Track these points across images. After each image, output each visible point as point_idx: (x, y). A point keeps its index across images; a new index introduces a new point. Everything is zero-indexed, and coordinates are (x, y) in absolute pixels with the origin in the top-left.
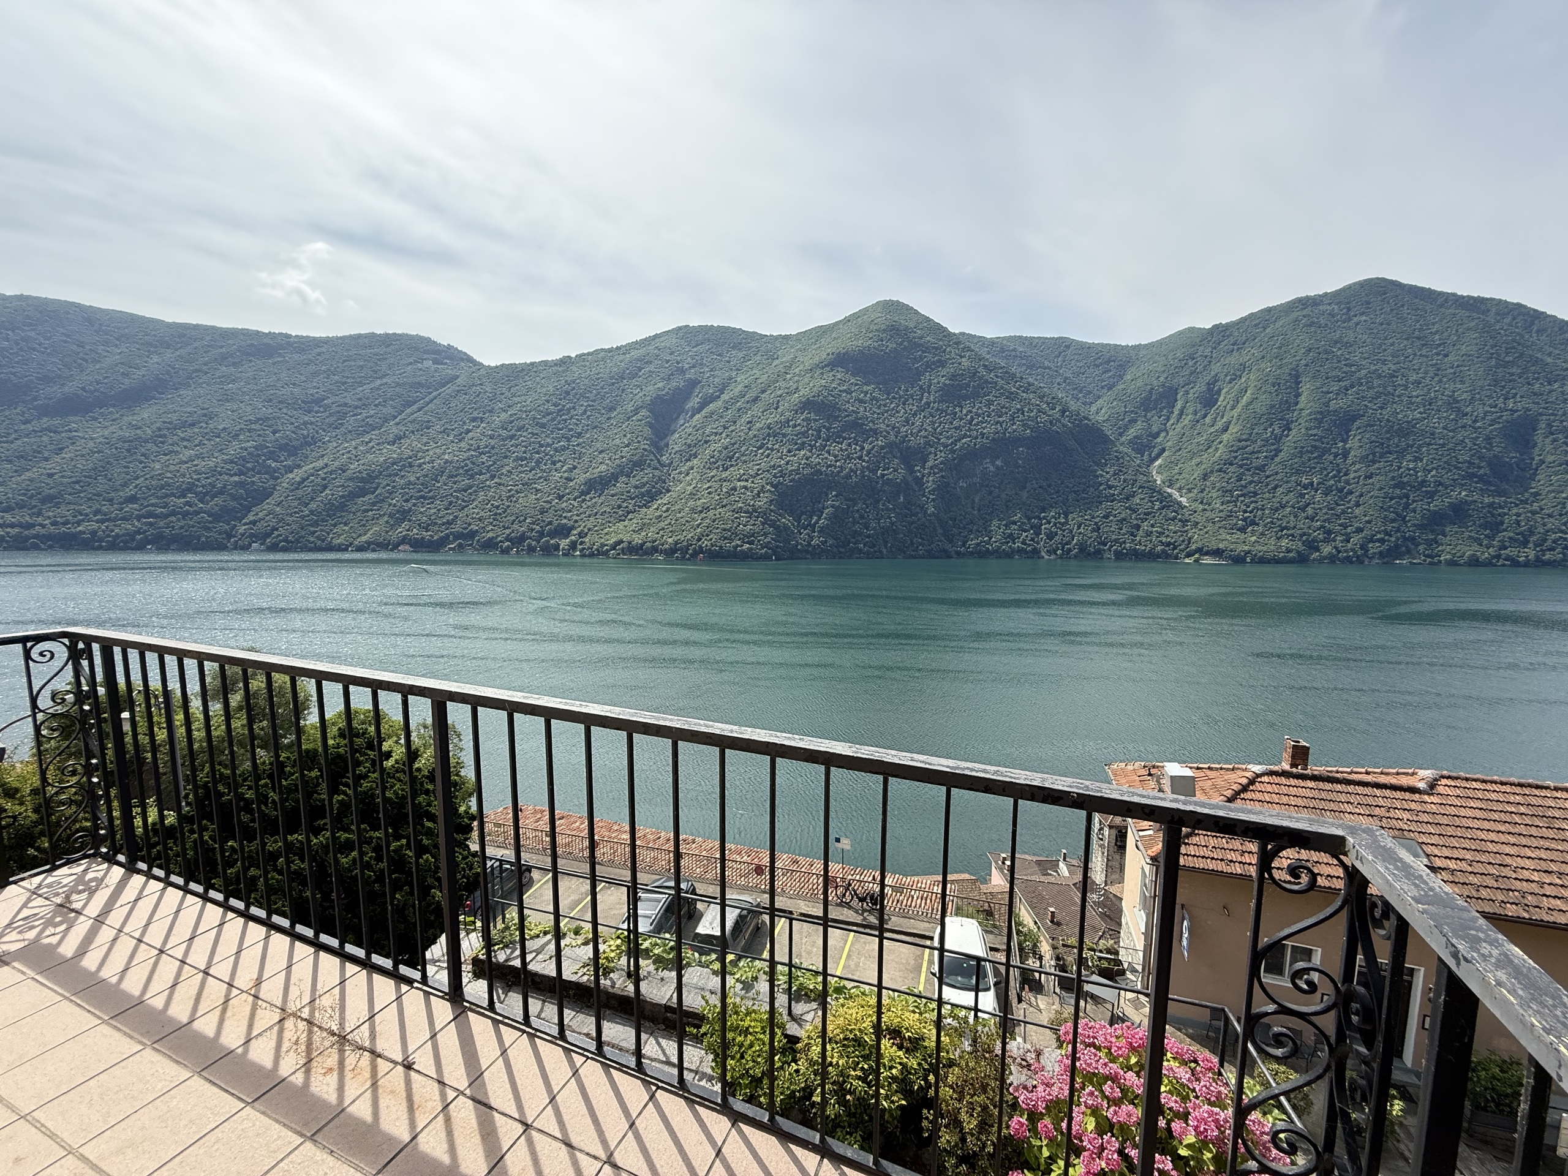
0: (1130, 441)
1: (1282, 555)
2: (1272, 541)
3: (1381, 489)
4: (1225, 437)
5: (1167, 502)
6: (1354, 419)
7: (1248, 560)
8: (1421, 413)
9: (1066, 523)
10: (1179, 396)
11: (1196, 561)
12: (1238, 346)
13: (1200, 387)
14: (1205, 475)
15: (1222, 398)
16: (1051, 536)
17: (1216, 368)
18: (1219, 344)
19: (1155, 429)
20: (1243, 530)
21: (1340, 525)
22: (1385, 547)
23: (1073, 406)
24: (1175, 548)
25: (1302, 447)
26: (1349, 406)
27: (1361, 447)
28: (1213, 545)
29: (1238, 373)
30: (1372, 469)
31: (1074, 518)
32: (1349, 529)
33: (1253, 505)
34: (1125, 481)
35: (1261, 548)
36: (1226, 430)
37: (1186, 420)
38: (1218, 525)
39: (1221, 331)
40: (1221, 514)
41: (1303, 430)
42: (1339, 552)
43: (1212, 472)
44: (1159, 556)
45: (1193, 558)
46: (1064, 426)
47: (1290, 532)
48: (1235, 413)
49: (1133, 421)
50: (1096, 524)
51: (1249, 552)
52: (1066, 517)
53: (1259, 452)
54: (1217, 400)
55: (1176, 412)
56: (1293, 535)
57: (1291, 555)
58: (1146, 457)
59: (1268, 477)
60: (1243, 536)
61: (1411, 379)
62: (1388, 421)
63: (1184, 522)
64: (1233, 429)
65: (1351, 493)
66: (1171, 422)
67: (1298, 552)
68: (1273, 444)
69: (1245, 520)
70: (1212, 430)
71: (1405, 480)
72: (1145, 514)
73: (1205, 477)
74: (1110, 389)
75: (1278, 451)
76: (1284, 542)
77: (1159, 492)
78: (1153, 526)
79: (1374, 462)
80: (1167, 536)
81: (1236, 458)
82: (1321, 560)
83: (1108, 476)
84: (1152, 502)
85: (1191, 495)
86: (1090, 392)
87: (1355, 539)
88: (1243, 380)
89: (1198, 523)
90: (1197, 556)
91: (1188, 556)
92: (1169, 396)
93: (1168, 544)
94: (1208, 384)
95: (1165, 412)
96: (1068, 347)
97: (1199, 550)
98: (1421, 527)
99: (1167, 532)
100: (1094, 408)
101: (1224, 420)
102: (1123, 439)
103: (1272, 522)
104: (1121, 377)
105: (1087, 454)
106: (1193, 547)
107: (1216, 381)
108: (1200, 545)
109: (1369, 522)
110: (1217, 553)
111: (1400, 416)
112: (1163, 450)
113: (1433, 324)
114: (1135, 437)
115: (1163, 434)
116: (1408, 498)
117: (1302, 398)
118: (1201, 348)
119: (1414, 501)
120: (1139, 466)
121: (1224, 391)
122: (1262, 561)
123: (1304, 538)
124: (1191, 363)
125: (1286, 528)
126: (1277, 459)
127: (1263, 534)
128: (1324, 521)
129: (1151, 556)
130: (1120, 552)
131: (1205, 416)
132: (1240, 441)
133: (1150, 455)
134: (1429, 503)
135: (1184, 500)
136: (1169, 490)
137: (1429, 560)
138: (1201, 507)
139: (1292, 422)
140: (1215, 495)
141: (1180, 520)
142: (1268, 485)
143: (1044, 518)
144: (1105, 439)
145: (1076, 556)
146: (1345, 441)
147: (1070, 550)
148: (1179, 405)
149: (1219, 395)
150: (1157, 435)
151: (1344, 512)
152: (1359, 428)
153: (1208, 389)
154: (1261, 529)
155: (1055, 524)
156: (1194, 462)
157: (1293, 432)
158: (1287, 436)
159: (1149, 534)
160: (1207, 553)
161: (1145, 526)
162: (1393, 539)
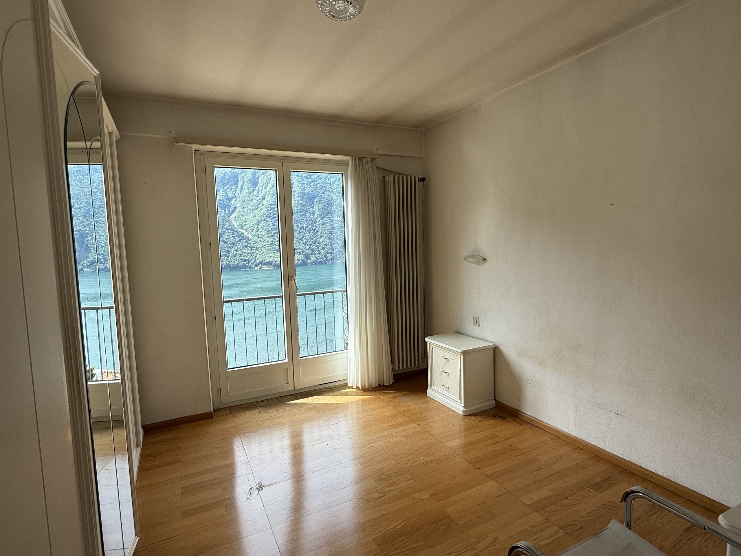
3: (328, 230)
4: (264, 202)
5: (242, 238)
6: (315, 197)
8: (337, 196)
10: (239, 179)
11: (260, 268)
13: (249, 175)
19: (230, 196)
21: (316, 246)
24: (249, 262)
28: (267, 260)
36: (264, 199)
37: (245, 192)
38: (267, 249)
40: (268, 243)
43: (261, 221)
44: (242, 268)
48: (267, 190)
54: (258, 182)
55: (239, 188)
56: (299, 252)
57: (300, 262)
63: (252, 248)
64: (268, 198)
66: (238, 192)
72: (232, 244)
73: (258, 223)
77: (237, 232)
81: (271, 213)
84: (234, 237)
85: (253, 233)
89: (258, 248)
91: (256, 266)
92: (235, 178)
93: (246, 260)
94: (252, 173)
95: (233, 187)
97: (261, 263)
99: (244, 254)
101: (263, 194)
108: (260, 260)
109: (326, 245)
110: (269, 263)
112: (236, 208)
115: (234, 199)
120: (224, 216)
123: (304, 253)
128: (310, 245)
129: (238, 268)
131: (253, 191)
132: (271, 205)
133: (229, 211)
135: (250, 236)
136: (242, 231)
138: (258, 239)
140: (264, 233)
146: (312, 207)
148: (240, 184)
150: (231, 200)
151: (317, 240)
153: (253, 177)
156: (252, 215)
159: (235, 255)
160: (265, 264)
161: (232, 251)
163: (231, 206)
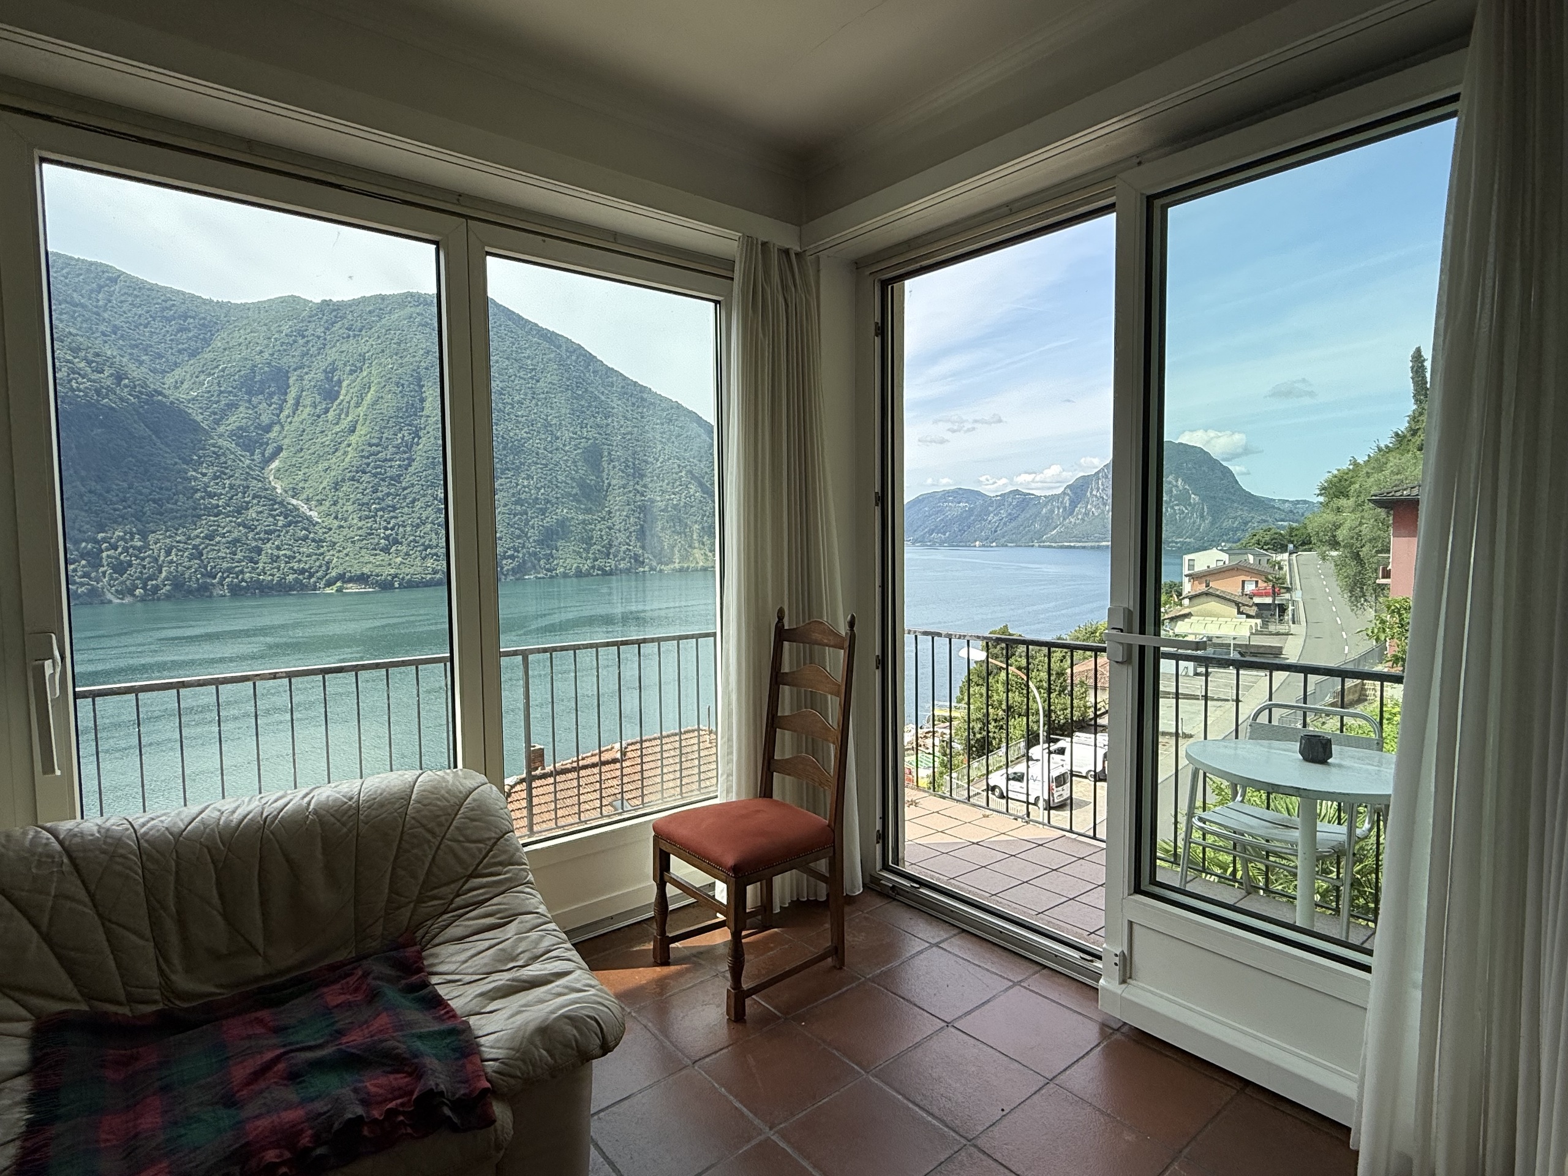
0: (232, 434)
1: (429, 577)
2: (418, 562)
4: (353, 439)
5: (293, 517)
7: (396, 584)
9: (146, 547)
10: (291, 381)
11: (339, 590)
12: (353, 333)
13: (315, 375)
14: (337, 484)
15: (343, 392)
16: (120, 568)
17: (332, 354)
18: (332, 324)
19: (265, 419)
20: (386, 550)
22: (515, 563)
23: (136, 372)
24: (311, 576)
28: (356, 570)
29: (359, 365)
31: (158, 541)
33: (393, 521)
34: (231, 487)
35: (407, 570)
36: (354, 431)
37: (305, 413)
38: (358, 545)
39: (331, 311)
40: (360, 532)
41: (432, 439)
43: (343, 480)
44: (292, 588)
45: (335, 588)
46: (122, 399)
47: (434, 551)
48: (361, 410)
49: (233, 406)
50: (195, 547)
51: (396, 576)
52: (144, 537)
53: (391, 460)
54: (338, 392)
55: (291, 402)
57: (438, 576)
58: (257, 457)
59: (405, 489)
60: (387, 557)
63: (319, 542)
64: (361, 430)
66: (286, 413)
68: (405, 452)
69: (387, 538)
70: (337, 429)
72: (266, 532)
73: (336, 486)
74: (193, 354)
75: (411, 460)
76: (429, 562)
77: (281, 503)
78: (278, 548)
80: (300, 561)
81: (368, 465)
83: (206, 479)
84: (274, 517)
85: (322, 508)
86: (160, 356)
88: (365, 373)
89: (335, 544)
90: (339, 584)
91: (329, 584)
92: (279, 379)
93: (302, 571)
94: (325, 371)
95: (275, 399)
96: (114, 280)
97: (341, 577)
99: (299, 557)
100: (169, 380)
101: (350, 418)
102: (221, 429)
103: (415, 541)
104: (207, 342)
105: (168, 446)
106: (334, 574)
107: (334, 370)
108: (340, 570)
110: (362, 579)
112: (280, 449)
114: (240, 428)
115: (277, 428)
117: (427, 404)
118: (312, 325)
119: (532, 518)
120: (249, 467)
121: (345, 384)
122: (411, 585)
124: (301, 341)
125: (430, 547)
126: (411, 469)
127: (407, 554)
129: (282, 589)
130: (238, 586)
131: (327, 411)
132: (371, 445)
133: (263, 454)
134: (542, 520)
135: (314, 514)
136: (294, 502)
138: (336, 523)
139: (421, 429)
140: (351, 509)
141: (313, 540)
142: (405, 498)
143: (104, 540)
144: (196, 427)
145: (168, 597)
147: (156, 589)
148: (293, 392)
149: (340, 387)
150: (268, 429)
153: (327, 378)
155: (126, 550)
156: (320, 467)
157: (423, 440)
158: (418, 444)
159: (275, 559)
160: (351, 580)
161: (268, 548)
162: (520, 555)
163: (268, 444)
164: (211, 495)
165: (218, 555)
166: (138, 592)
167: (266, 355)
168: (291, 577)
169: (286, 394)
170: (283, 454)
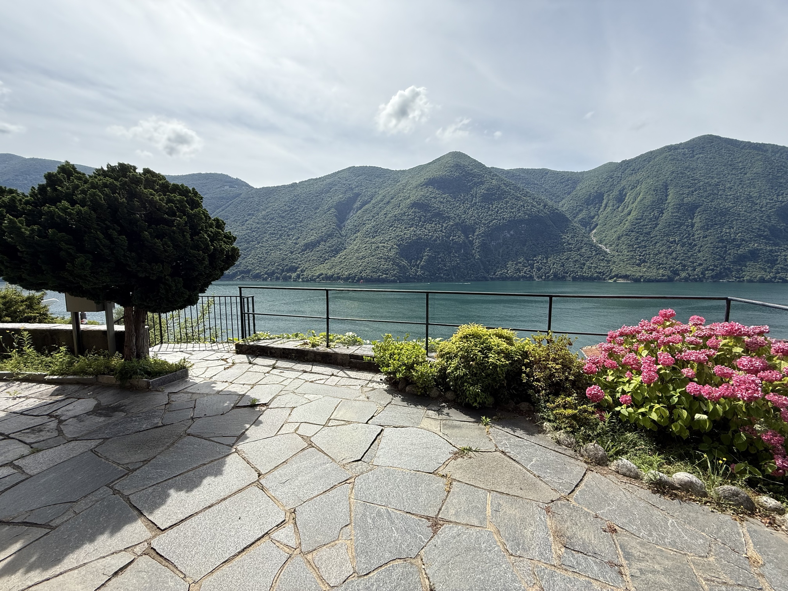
0: (580, 221)
1: (660, 278)
2: (655, 271)
3: (712, 243)
4: (629, 218)
5: (599, 251)
6: (697, 207)
7: (642, 280)
8: (732, 204)
9: (547, 262)
10: (604, 197)
11: (615, 281)
12: (635, 171)
13: (616, 193)
14: (619, 237)
15: (627, 198)
16: (539, 269)
17: (624, 183)
18: (625, 170)
19: (592, 214)
20: (639, 265)
21: (690, 262)
22: (714, 273)
23: (550, 203)
24: (603, 275)
25: (670, 222)
26: (694, 201)
27: (701, 222)
28: (623, 273)
29: (635, 185)
30: (707, 233)
31: (551, 260)
32: (695, 264)
33: (644, 252)
34: (577, 241)
35: (648, 274)
36: (630, 214)
37: (609, 209)
38: (626, 263)
39: (626, 164)
40: (627, 257)
41: (670, 213)
42: (690, 276)
43: (622, 236)
44: (595, 279)
45: (613, 280)
46: (545, 213)
47: (664, 266)
48: (634, 205)
49: (581, 210)
50: (562, 263)
51: (642, 276)
52: (547, 259)
53: (646, 225)
54: (625, 199)
55: (603, 205)
56: (665, 268)
57: (664, 278)
58: (588, 229)
59: (652, 238)
60: (639, 268)
61: (727, 186)
62: (715, 208)
63: (608, 261)
64: (633, 213)
65: (695, 245)
66: (601, 210)
67: (668, 276)
68: (654, 221)
69: (640, 260)
70: (622, 214)
71: (724, 238)
72: (588, 257)
73: (619, 238)
74: (569, 194)
75: (657, 224)
76: (661, 271)
77: (595, 246)
78: (592, 263)
79: (708, 229)
80: (599, 269)
81: (635, 228)
82: (680, 280)
83: (568, 238)
84: (591, 251)
85: (612, 247)
86: (558, 196)
87: (698, 269)
88: (638, 188)
89: (615, 262)
90: (615, 279)
91: (610, 279)
92: (599, 197)
93: (600, 273)
94: (620, 191)
96: (547, 173)
97: (616, 276)
98: (733, 263)
100: (560, 204)
101: (629, 209)
102: (576, 220)
103: (654, 261)
104: (574, 188)
105: (557, 227)
106: (613, 274)
107: (624, 189)
108: (616, 273)
109: (705, 260)
110: (626, 277)
111: (721, 206)
112: (597, 225)
113: (738, 158)
114: (582, 219)
115: (596, 217)
116: (726, 247)
117: (669, 197)
118: (616, 173)
120: (584, 233)
121: (628, 194)
122: (649, 281)
123: (671, 269)
124: (611, 180)
125: (662, 264)
126: (657, 229)
127: (649, 267)
128: (682, 260)
129: (591, 279)
130: (575, 277)
131: (618, 207)
132: (637, 219)
133: (590, 228)
134: (737, 250)
135: (608, 250)
136: (600, 245)
137: (738, 279)
138: (617, 253)
139: (664, 209)
140: (624, 247)
141: (606, 261)
142: (652, 242)
143: (536, 260)
144: (567, 220)
145: (552, 280)
146: (692, 219)
147: (549, 276)
148: (605, 202)
149: (626, 196)
150: (593, 217)
151: (692, 255)
152: (699, 212)
153: (620, 194)
154: (648, 264)
155: (541, 263)
157: (665, 215)
158: (662, 217)
159: (590, 268)
160: (620, 277)
161: (588, 264)
162: (718, 269)
163: (592, 223)
164: (569, 244)
165: (570, 266)
166: (543, 277)
167: (596, 189)
168: (595, 275)
169: (602, 203)
170: (598, 227)
